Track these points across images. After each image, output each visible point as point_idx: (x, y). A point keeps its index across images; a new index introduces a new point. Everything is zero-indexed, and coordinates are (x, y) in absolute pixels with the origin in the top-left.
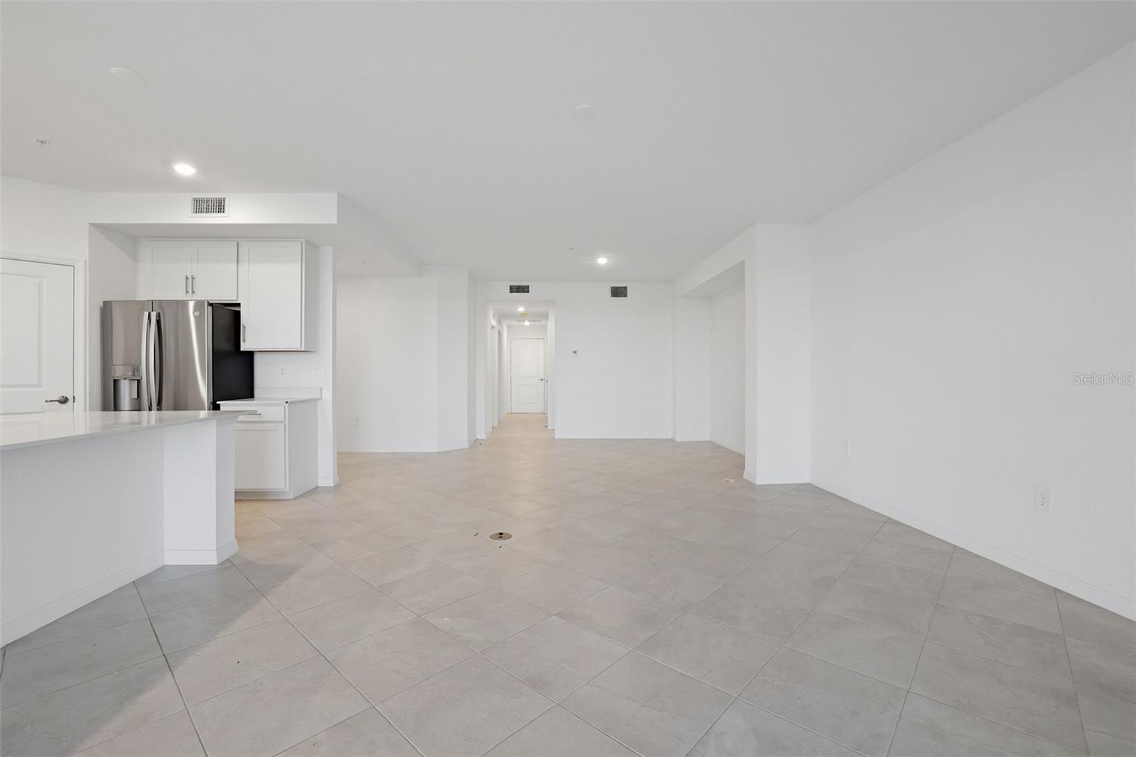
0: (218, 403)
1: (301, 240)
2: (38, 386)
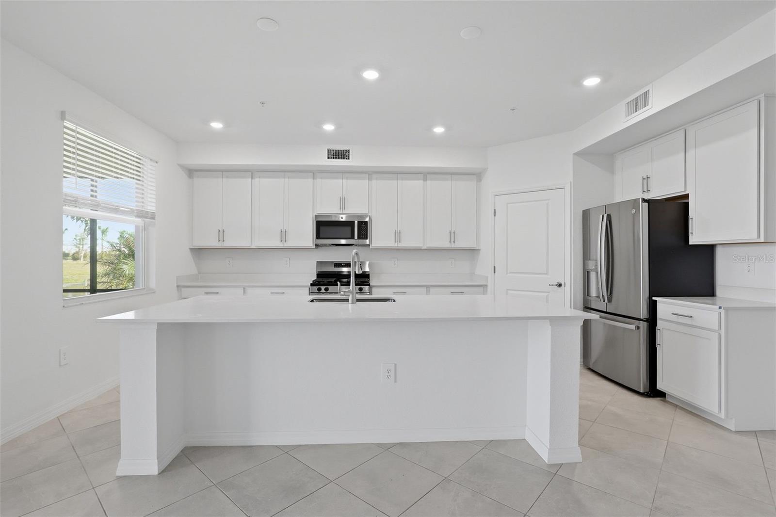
0: (654, 298)
1: (757, 98)
2: (547, 274)
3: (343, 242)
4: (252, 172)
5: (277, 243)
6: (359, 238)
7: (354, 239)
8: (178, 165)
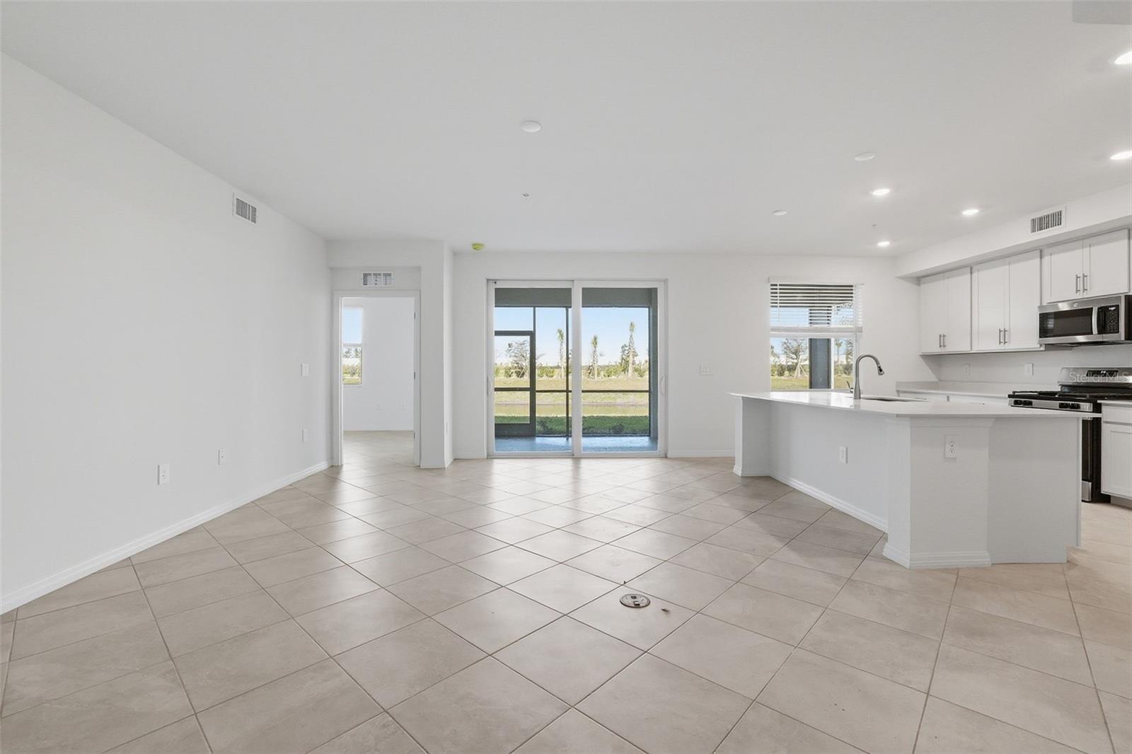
3: (1081, 339)
4: (970, 267)
5: (995, 347)
6: (1100, 332)
7: (1092, 333)
8: (898, 277)
